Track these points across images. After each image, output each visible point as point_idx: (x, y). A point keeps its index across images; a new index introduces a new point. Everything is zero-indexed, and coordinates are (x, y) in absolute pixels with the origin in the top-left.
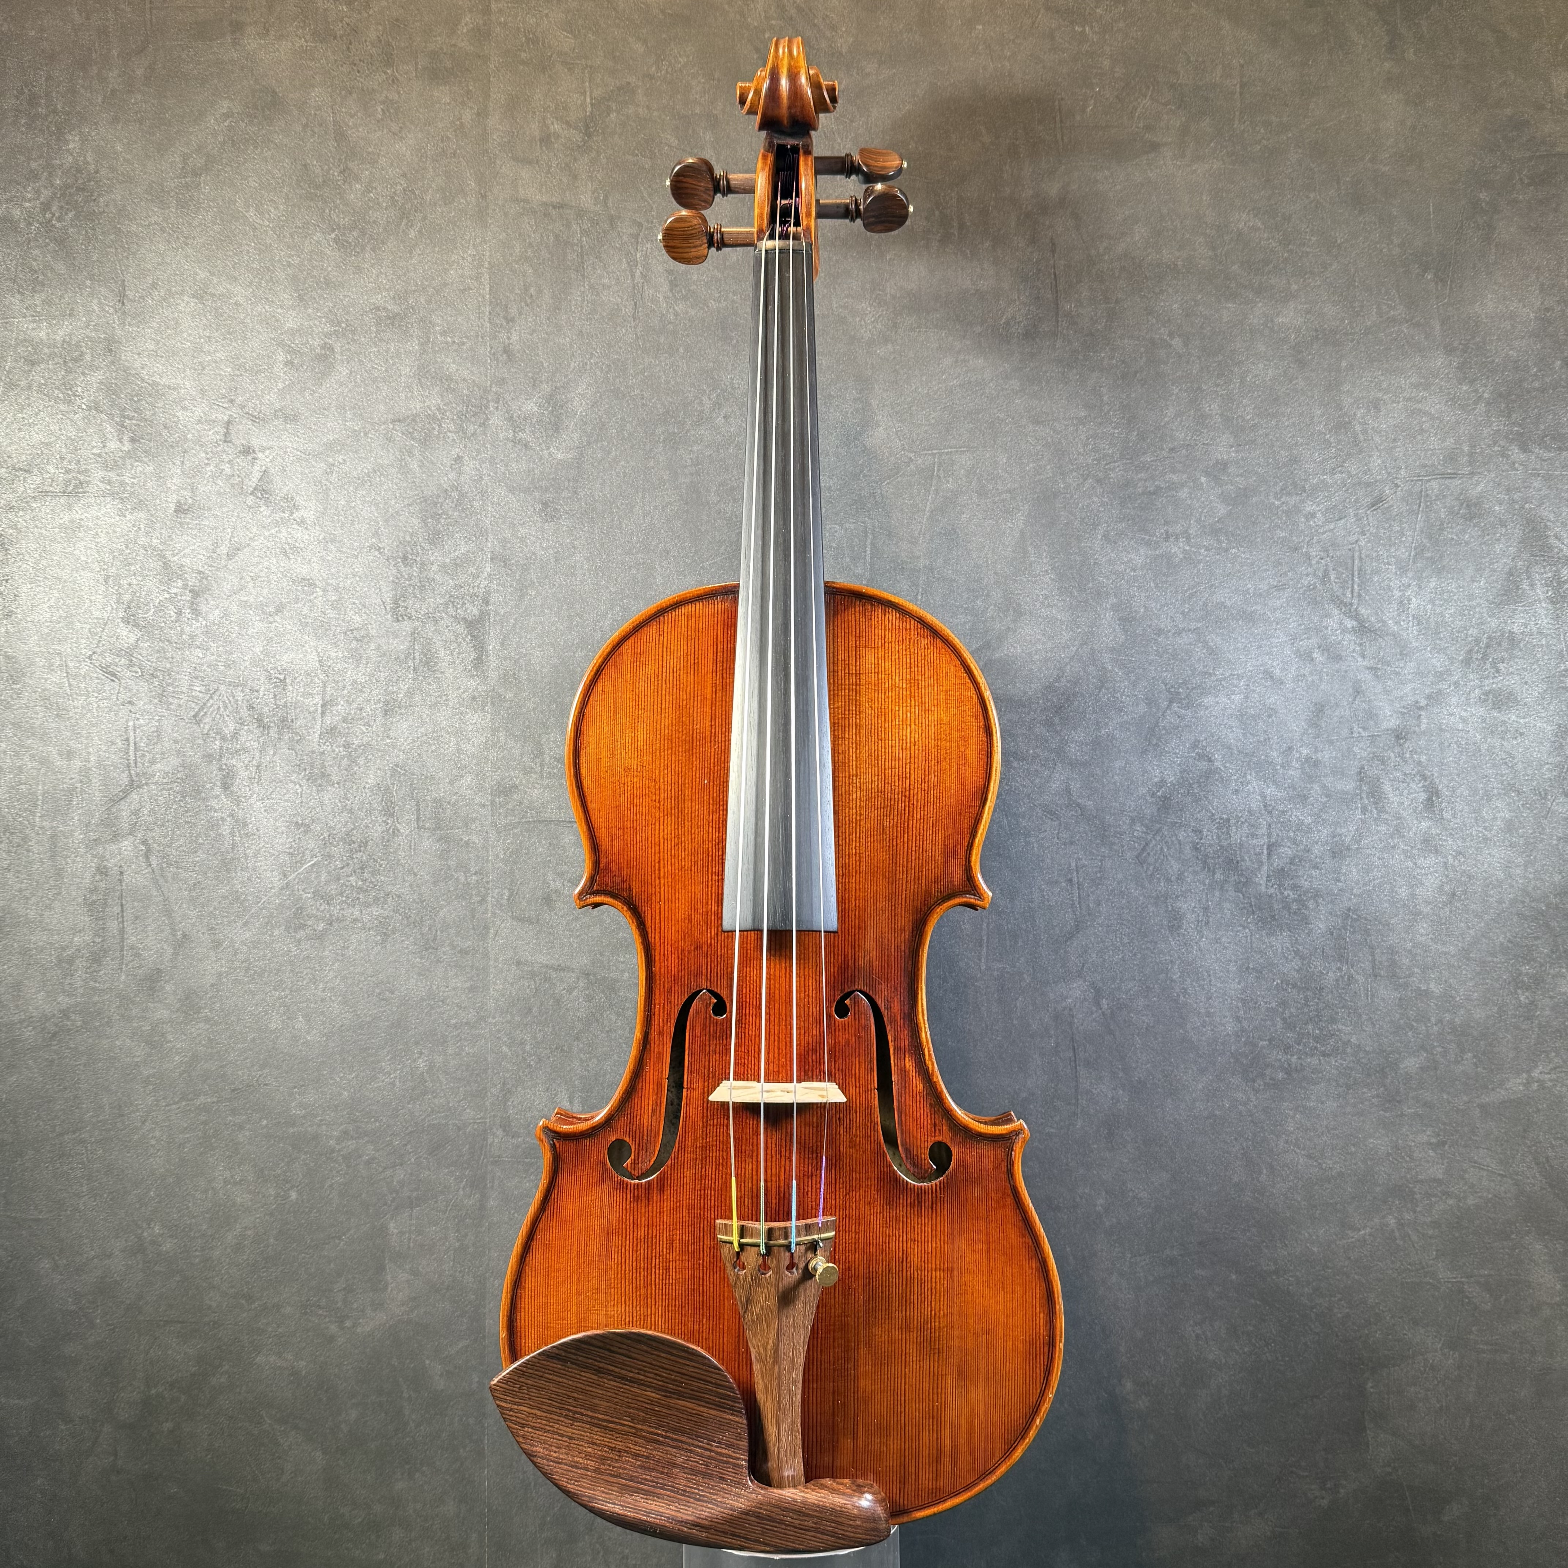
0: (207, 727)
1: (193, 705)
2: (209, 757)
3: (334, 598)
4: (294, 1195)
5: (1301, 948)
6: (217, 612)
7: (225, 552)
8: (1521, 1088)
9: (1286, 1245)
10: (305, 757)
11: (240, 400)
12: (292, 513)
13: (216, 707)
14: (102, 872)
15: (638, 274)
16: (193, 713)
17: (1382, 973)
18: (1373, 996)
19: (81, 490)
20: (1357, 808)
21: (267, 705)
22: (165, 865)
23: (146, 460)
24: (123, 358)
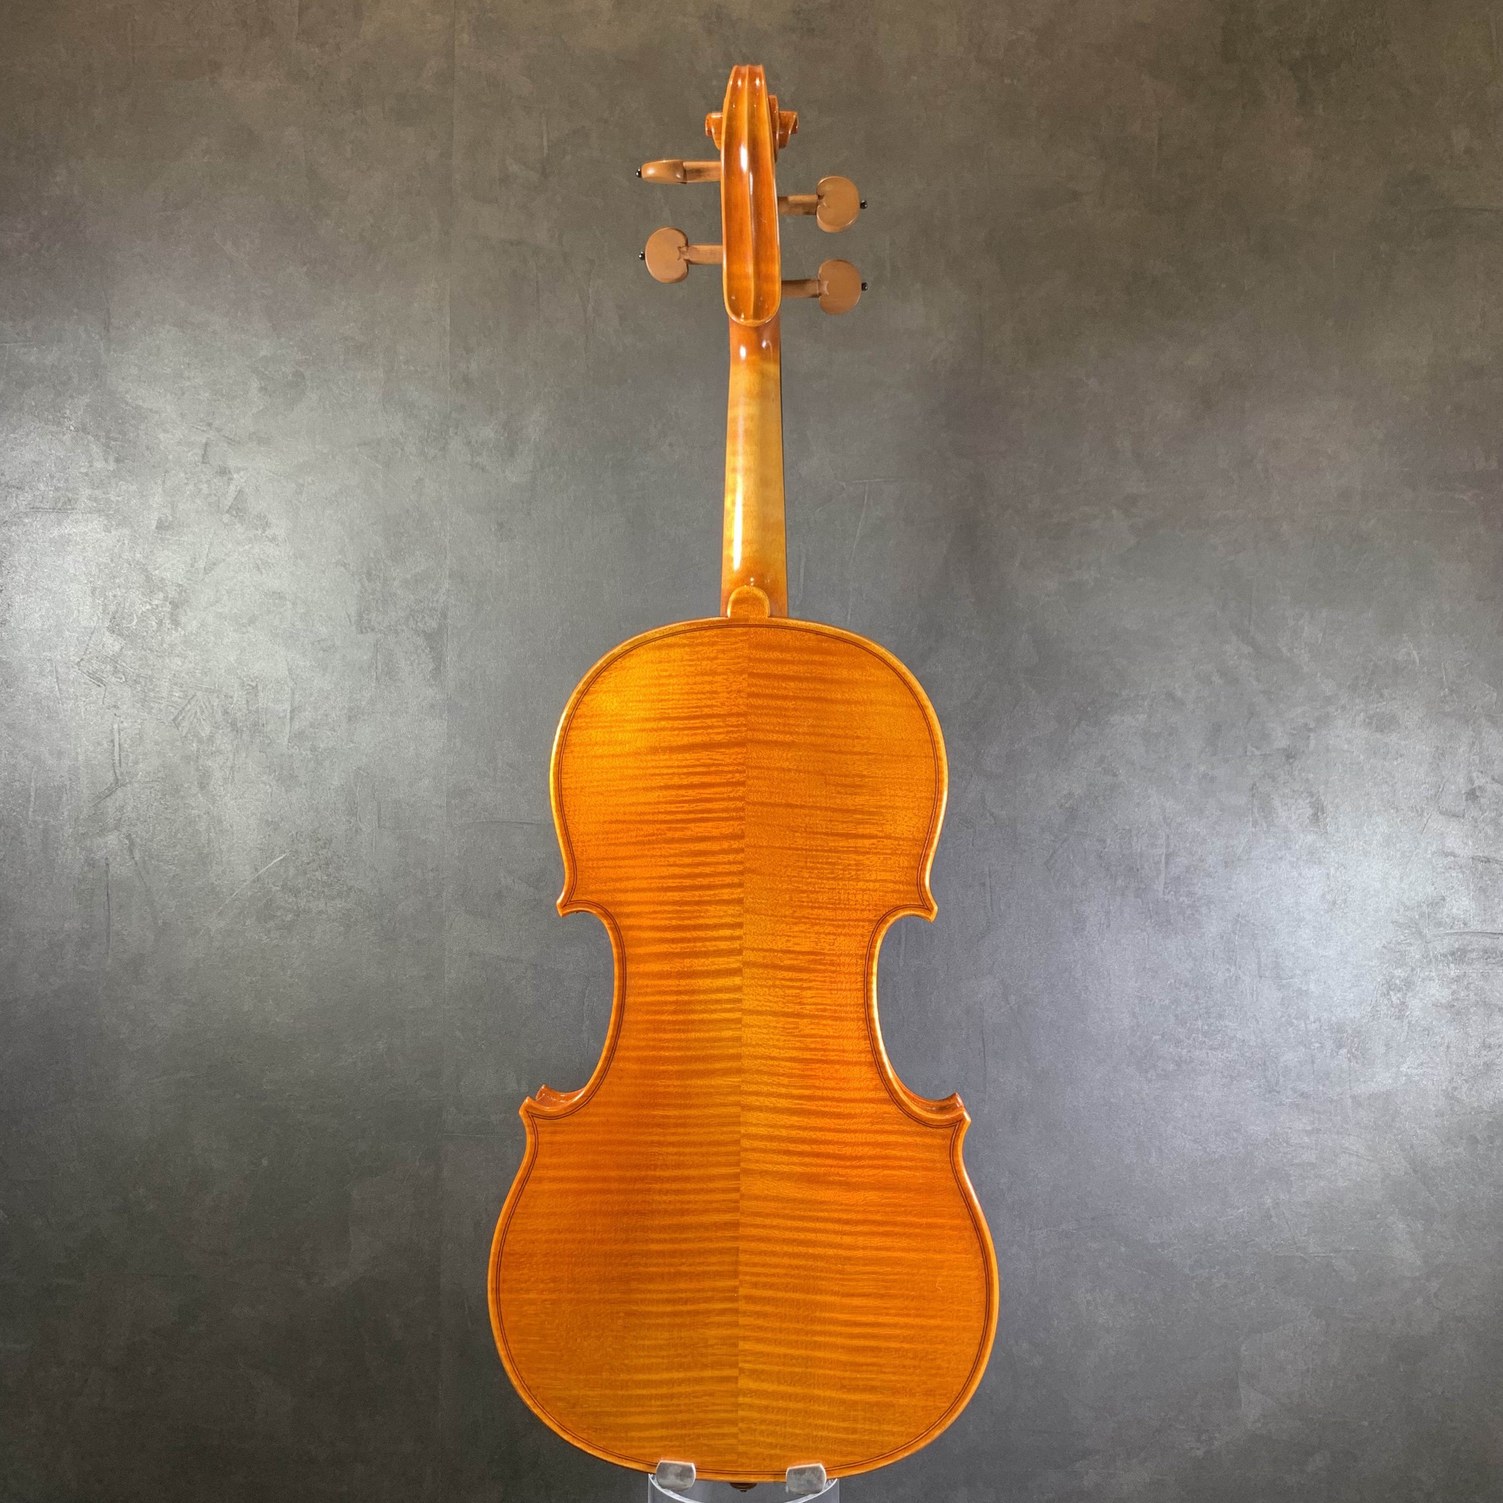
0: (185, 731)
1: (173, 710)
2: (187, 759)
3: (302, 611)
4: (265, 1162)
5: (1193, 950)
6: (194, 623)
7: (203, 566)
8: (1390, 1081)
9: (1171, 1221)
10: (275, 760)
11: (217, 423)
12: (264, 531)
13: (194, 711)
14: (90, 864)
15: (590, 308)
16: (172, 717)
17: (1267, 974)
18: (1258, 995)
19: (69, 507)
20: (1248, 821)
21: (240, 710)
22: (146, 858)
23: (130, 479)
24: (108, 382)
